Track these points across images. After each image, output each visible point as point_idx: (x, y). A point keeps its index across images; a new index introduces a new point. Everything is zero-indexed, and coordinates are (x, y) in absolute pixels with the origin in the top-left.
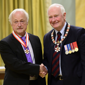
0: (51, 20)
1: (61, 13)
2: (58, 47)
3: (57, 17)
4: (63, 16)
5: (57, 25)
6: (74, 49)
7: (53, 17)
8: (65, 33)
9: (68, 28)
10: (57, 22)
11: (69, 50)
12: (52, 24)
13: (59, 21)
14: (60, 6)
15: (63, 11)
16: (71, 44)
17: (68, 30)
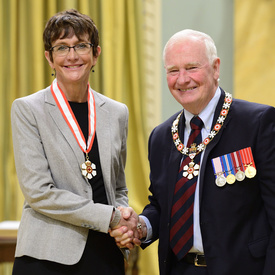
0: (173, 78)
1: (207, 59)
2: (192, 163)
5: (194, 96)
6: (242, 170)
7: (182, 70)
8: (215, 122)
9: (226, 105)
10: (192, 84)
12: (175, 92)
13: (198, 84)
14: (203, 39)
15: (212, 54)
16: (235, 153)
17: (224, 113)
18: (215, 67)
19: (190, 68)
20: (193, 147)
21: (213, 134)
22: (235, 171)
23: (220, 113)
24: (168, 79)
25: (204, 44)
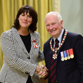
0: (48, 28)
1: (58, 21)
2: (56, 54)
3: (55, 25)
4: (60, 23)
7: (51, 25)
8: (62, 40)
9: (66, 34)
12: (49, 32)
13: (56, 29)
14: (57, 14)
15: (60, 19)
16: (67, 50)
17: (65, 37)
18: (61, 23)
19: (53, 24)
20: (56, 49)
21: (62, 44)
22: (67, 56)
25: (57, 16)
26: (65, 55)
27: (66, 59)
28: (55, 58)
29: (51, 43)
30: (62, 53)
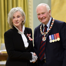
1: (47, 11)
3: (44, 14)
6: (56, 39)
7: (41, 14)
8: (50, 26)
9: (53, 22)
10: (44, 18)
11: (52, 39)
13: (45, 17)
15: (48, 9)
17: (52, 24)
18: (49, 12)
19: (43, 13)
20: (45, 33)
21: (50, 29)
22: (54, 39)
23: (51, 24)
24: (38, 17)
25: (46, 7)
26: (53, 38)
27: (53, 41)
28: (44, 40)
29: (41, 28)
30: (50, 36)
